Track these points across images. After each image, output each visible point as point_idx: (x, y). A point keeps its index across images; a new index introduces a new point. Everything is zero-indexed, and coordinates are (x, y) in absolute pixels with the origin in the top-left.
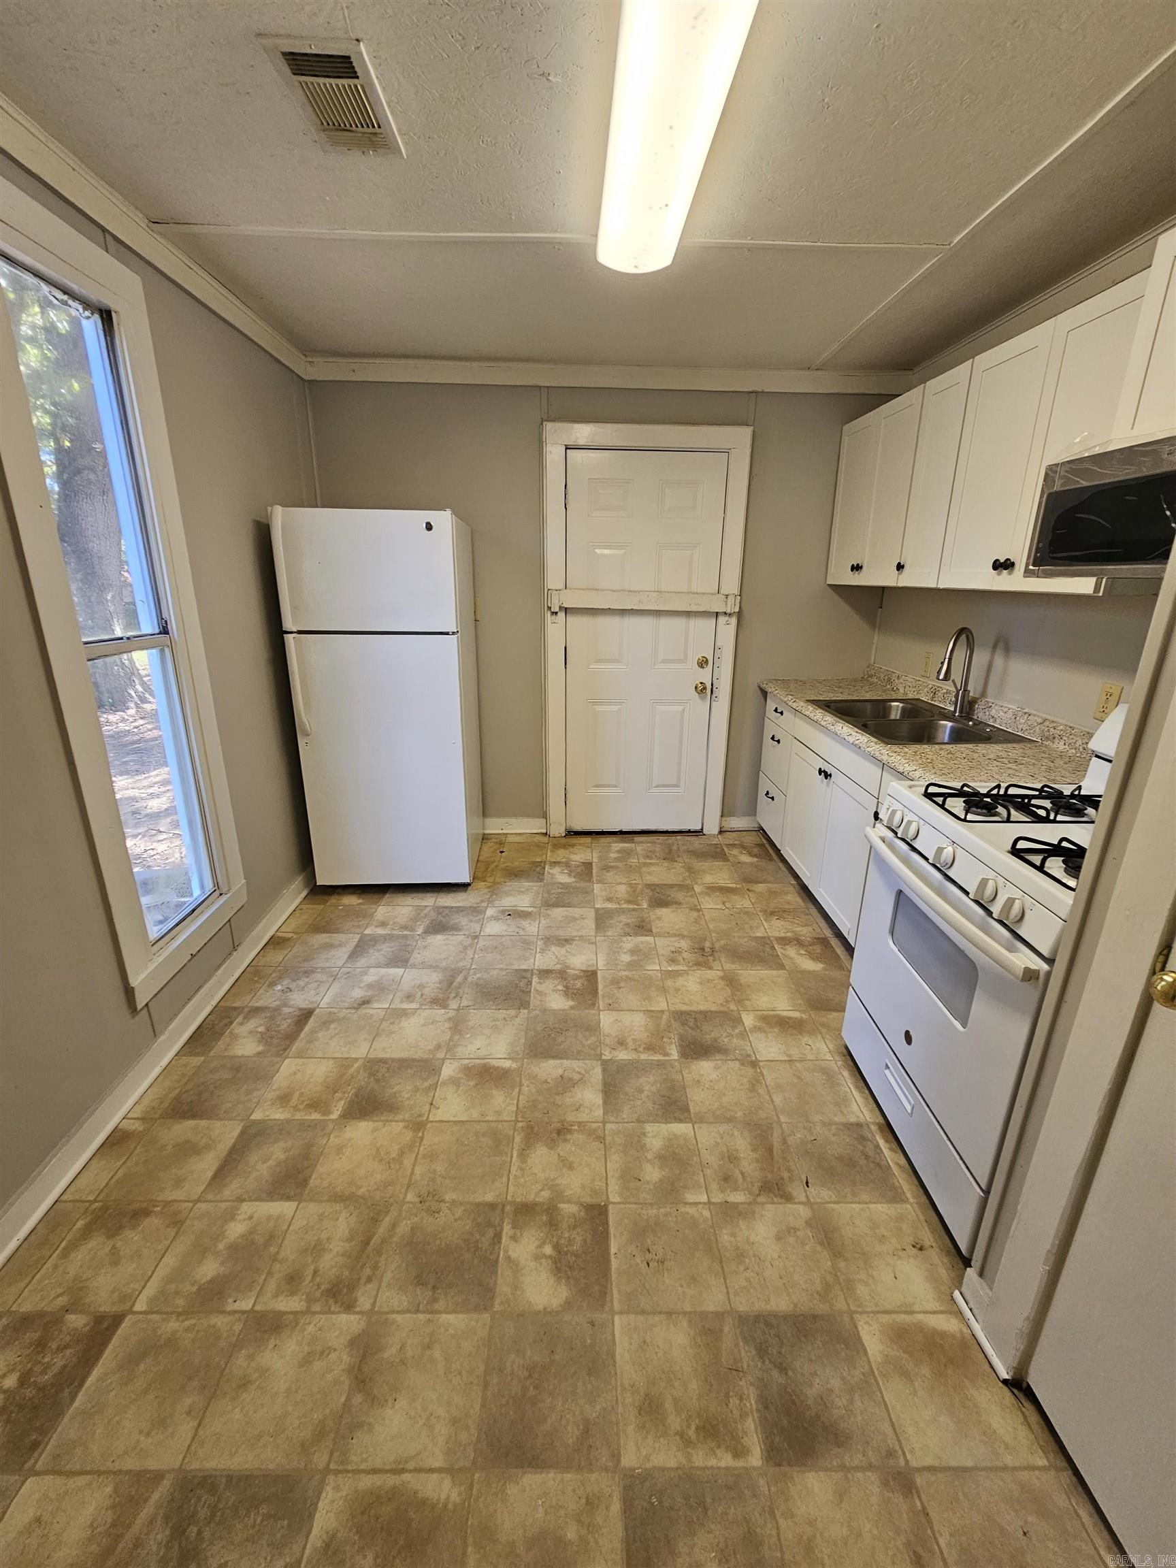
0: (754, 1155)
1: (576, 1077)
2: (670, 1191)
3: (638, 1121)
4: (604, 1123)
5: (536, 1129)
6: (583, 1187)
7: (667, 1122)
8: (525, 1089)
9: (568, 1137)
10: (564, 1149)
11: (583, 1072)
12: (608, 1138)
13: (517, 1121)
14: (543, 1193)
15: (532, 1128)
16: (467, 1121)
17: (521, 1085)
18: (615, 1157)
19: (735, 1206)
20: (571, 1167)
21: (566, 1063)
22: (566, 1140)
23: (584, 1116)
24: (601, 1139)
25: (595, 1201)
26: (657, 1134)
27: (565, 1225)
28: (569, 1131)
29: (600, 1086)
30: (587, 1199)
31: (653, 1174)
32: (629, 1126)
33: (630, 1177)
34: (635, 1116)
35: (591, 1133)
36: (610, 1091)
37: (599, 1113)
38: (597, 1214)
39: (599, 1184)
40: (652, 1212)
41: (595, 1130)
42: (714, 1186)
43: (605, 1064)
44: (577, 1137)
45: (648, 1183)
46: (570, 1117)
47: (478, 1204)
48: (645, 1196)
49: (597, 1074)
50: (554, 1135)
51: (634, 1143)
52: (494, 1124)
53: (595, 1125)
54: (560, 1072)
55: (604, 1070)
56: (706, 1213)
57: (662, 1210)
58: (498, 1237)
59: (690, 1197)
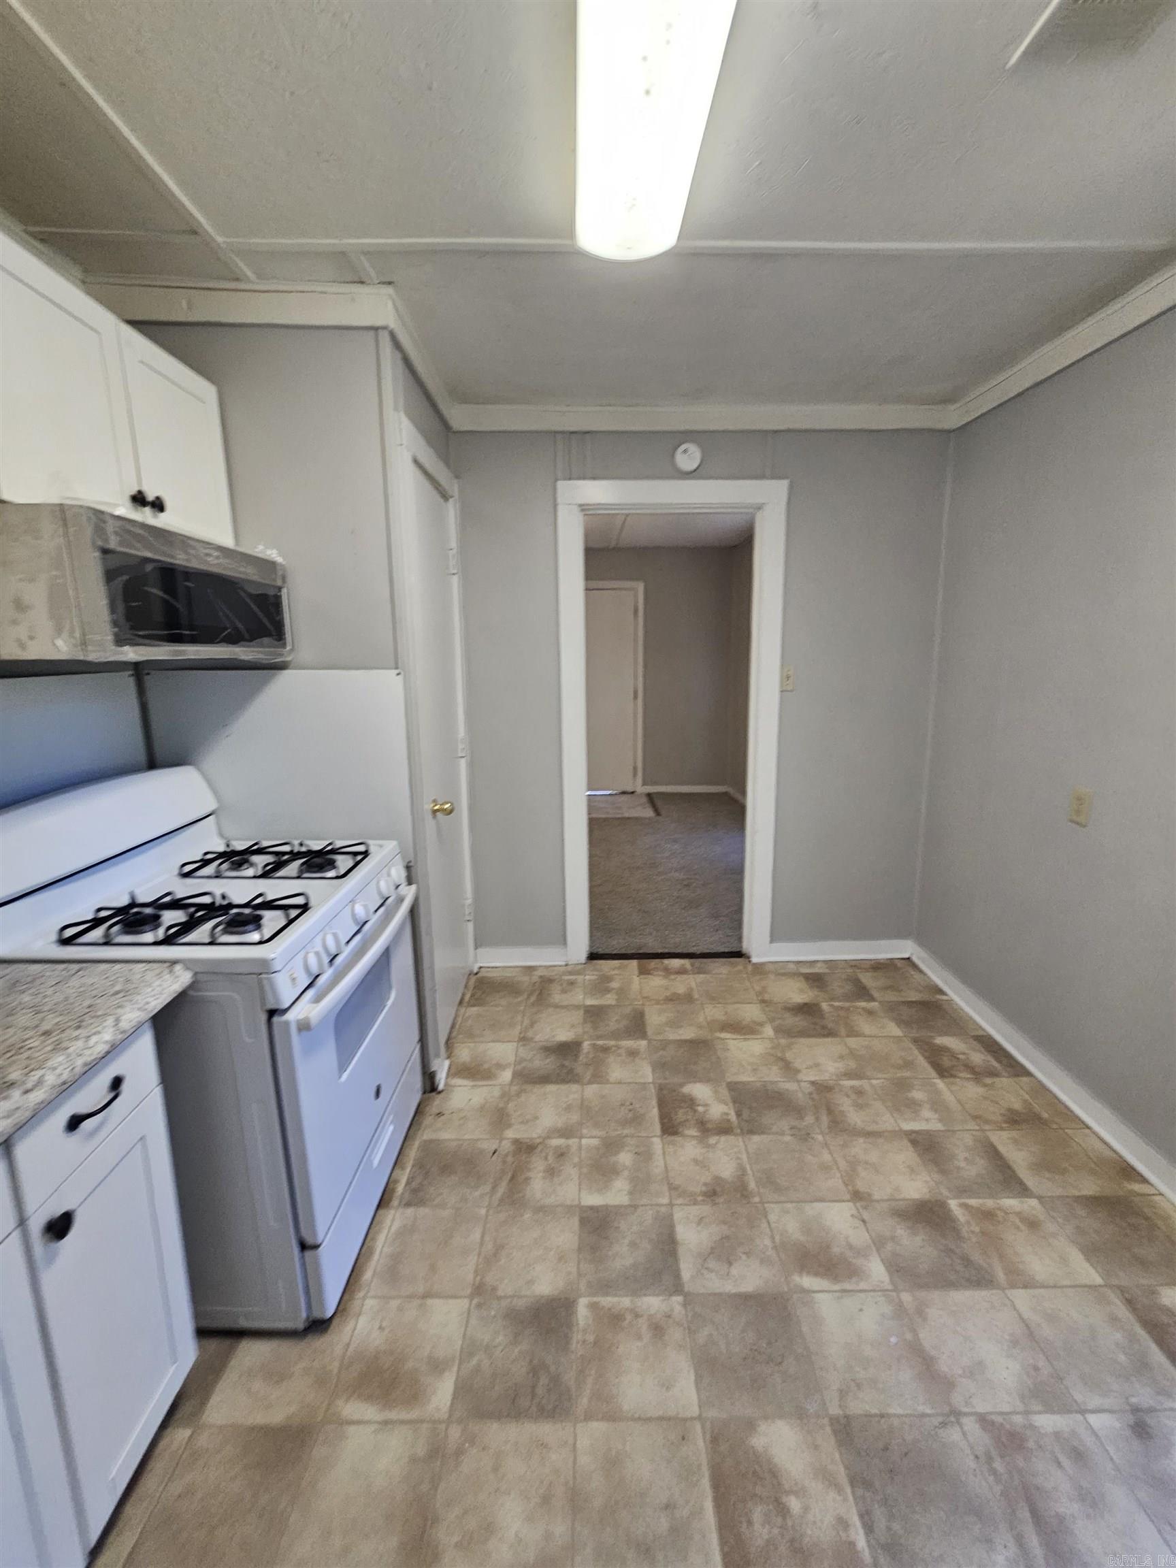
0: (531, 1174)
1: (712, 1264)
2: (611, 1145)
3: (635, 1207)
4: (671, 1205)
5: (739, 1195)
6: (682, 1147)
7: (606, 1206)
8: (767, 1242)
9: (704, 1189)
10: (706, 1177)
11: (705, 1272)
12: (665, 1188)
13: (762, 1202)
14: (714, 1142)
15: (742, 1195)
16: (814, 1202)
17: (775, 1248)
18: (657, 1171)
19: (561, 1136)
20: (696, 1161)
21: (729, 1288)
22: (705, 1184)
23: (695, 1211)
24: (673, 1188)
25: (672, 1138)
26: (617, 1194)
27: (693, 1122)
28: (705, 1194)
29: (681, 1251)
30: (678, 1139)
31: (625, 1158)
32: (644, 1201)
33: (644, 1155)
34: (639, 1210)
35: (684, 1193)
36: (668, 1245)
37: (678, 1215)
38: (670, 1128)
39: (670, 1149)
40: (626, 1132)
41: (679, 1196)
42: (574, 1149)
43: (677, 1287)
44: (699, 1189)
45: (629, 1151)
46: (705, 1209)
47: (763, 1133)
48: (632, 1141)
49: (687, 1270)
50: (718, 1189)
51: (640, 1183)
52: (783, 1199)
53: (680, 1201)
54: (734, 1271)
55: (677, 1276)
56: (585, 1131)
57: (619, 1133)
58: (739, 1114)
59: (595, 1142)
